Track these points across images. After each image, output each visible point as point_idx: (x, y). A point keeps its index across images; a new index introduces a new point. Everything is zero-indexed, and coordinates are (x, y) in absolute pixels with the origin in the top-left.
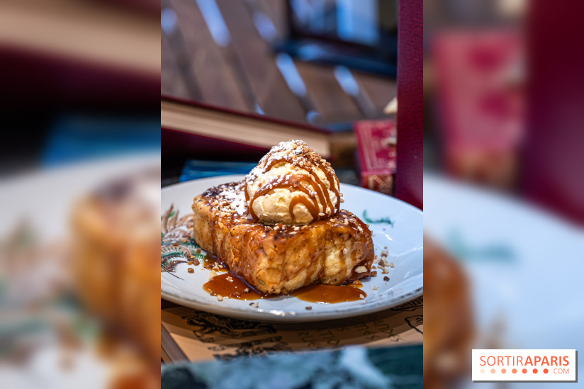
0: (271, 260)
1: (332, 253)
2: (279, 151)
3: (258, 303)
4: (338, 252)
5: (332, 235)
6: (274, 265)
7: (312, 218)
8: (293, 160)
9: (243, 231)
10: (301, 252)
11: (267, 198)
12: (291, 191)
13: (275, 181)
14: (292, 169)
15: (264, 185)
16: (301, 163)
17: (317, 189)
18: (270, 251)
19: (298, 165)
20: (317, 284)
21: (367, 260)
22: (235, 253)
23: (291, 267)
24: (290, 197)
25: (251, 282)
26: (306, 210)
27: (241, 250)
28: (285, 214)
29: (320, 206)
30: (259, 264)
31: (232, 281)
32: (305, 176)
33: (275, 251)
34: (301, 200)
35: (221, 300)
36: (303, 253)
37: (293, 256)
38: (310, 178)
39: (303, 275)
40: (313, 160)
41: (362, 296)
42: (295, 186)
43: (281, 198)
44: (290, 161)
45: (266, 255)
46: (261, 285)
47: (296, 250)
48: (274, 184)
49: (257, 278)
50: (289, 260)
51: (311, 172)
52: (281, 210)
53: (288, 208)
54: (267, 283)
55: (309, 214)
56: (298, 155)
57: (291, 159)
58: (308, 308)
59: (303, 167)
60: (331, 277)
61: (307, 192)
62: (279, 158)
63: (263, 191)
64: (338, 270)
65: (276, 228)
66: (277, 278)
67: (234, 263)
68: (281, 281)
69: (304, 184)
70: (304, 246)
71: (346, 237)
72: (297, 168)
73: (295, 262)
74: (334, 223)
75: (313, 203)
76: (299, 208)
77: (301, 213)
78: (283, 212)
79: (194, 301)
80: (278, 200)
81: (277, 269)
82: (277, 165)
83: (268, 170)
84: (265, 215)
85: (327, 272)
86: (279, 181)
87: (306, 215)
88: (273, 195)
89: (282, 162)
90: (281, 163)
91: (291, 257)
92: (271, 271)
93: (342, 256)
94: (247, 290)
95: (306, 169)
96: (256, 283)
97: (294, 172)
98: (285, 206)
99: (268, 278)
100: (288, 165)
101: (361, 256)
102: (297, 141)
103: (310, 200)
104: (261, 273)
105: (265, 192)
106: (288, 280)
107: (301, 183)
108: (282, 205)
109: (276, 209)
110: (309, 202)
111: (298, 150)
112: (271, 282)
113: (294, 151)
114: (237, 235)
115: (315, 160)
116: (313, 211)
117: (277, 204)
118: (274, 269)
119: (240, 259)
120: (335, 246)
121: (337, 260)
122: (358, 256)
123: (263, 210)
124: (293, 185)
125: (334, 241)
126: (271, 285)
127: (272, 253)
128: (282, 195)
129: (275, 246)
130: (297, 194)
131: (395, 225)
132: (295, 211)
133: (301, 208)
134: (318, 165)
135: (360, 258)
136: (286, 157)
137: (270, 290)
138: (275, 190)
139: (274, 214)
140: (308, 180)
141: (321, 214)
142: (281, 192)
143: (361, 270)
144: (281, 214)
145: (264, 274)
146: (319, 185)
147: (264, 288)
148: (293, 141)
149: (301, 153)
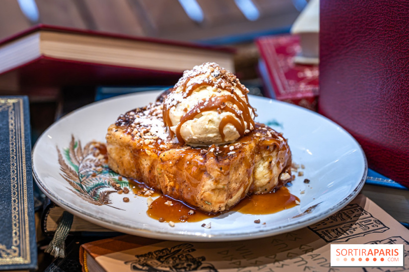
0: (217, 181)
1: (260, 165)
2: (197, 75)
3: (210, 224)
4: (267, 163)
5: (260, 149)
6: (220, 186)
7: (239, 136)
8: (214, 82)
9: (176, 156)
10: (240, 169)
11: (195, 122)
12: (219, 113)
13: (202, 104)
14: (214, 91)
15: (189, 110)
16: (223, 85)
17: (240, 108)
18: (215, 174)
19: (220, 87)
20: (250, 196)
21: (288, 166)
22: (169, 177)
23: (234, 185)
24: (219, 118)
25: (194, 204)
26: (235, 129)
27: (175, 175)
28: (215, 134)
29: (245, 123)
30: (203, 186)
31: (172, 205)
32: (229, 96)
33: (222, 173)
34: (229, 120)
35: (174, 226)
36: (242, 170)
37: (234, 175)
38: (233, 98)
39: (242, 190)
40: (230, 81)
41: (297, 202)
42: (222, 107)
43: (210, 120)
44: (212, 84)
45: (210, 177)
46: (207, 206)
47: (236, 169)
48: (201, 107)
49: (202, 199)
50: (231, 179)
51: (232, 92)
52: (210, 131)
53: (218, 129)
54: (213, 204)
55: (237, 132)
56: (217, 77)
57: (212, 82)
58: (257, 222)
59: (225, 89)
60: (261, 187)
61: (233, 111)
62: (200, 82)
63: (191, 116)
64: (267, 180)
65: (212, 150)
66: (223, 197)
67: (169, 187)
68: (226, 199)
69: (229, 105)
70: (241, 163)
71: (272, 148)
72: (219, 90)
73: (236, 179)
74: (260, 137)
75: (240, 122)
76: (229, 128)
77: (231, 132)
78: (213, 133)
79: (166, 233)
80: (207, 122)
81: (223, 189)
82: (198, 89)
83: (189, 94)
84: (194, 137)
85: (258, 183)
86: (206, 104)
87: (235, 133)
88: (201, 119)
89: (204, 85)
90: (201, 87)
91: (233, 177)
92: (217, 191)
93: (269, 167)
94: (192, 212)
95: (227, 90)
96: (200, 204)
97: (218, 94)
98: (214, 127)
99: (214, 198)
100: (209, 88)
101: (283, 163)
102: (212, 64)
103: (237, 119)
104: (206, 194)
105: (192, 116)
106: (231, 198)
107: (226, 103)
108: (212, 126)
109: (207, 131)
110: (237, 121)
111: (217, 72)
112: (218, 201)
113: (213, 74)
114: (169, 160)
115: (232, 80)
116: (240, 128)
117: (207, 127)
118: (220, 190)
119: (175, 182)
120: (263, 158)
121: (266, 171)
122: (281, 164)
123: (192, 133)
124: (220, 107)
125: (261, 155)
126: (218, 205)
127: (218, 175)
128: (210, 117)
129: (221, 169)
130: (225, 114)
131: (284, 126)
132: (225, 131)
133: (231, 127)
134: (235, 84)
135: (283, 166)
136: (207, 80)
137: (217, 209)
138: (203, 113)
139: (204, 136)
140: (232, 100)
141: (247, 131)
142: (209, 114)
143: (285, 176)
144: (211, 135)
145: (209, 195)
146: (241, 103)
147: (209, 208)
148: (207, 64)
149: (219, 75)
